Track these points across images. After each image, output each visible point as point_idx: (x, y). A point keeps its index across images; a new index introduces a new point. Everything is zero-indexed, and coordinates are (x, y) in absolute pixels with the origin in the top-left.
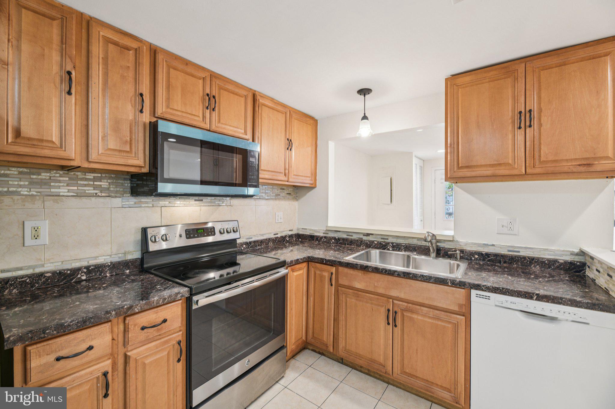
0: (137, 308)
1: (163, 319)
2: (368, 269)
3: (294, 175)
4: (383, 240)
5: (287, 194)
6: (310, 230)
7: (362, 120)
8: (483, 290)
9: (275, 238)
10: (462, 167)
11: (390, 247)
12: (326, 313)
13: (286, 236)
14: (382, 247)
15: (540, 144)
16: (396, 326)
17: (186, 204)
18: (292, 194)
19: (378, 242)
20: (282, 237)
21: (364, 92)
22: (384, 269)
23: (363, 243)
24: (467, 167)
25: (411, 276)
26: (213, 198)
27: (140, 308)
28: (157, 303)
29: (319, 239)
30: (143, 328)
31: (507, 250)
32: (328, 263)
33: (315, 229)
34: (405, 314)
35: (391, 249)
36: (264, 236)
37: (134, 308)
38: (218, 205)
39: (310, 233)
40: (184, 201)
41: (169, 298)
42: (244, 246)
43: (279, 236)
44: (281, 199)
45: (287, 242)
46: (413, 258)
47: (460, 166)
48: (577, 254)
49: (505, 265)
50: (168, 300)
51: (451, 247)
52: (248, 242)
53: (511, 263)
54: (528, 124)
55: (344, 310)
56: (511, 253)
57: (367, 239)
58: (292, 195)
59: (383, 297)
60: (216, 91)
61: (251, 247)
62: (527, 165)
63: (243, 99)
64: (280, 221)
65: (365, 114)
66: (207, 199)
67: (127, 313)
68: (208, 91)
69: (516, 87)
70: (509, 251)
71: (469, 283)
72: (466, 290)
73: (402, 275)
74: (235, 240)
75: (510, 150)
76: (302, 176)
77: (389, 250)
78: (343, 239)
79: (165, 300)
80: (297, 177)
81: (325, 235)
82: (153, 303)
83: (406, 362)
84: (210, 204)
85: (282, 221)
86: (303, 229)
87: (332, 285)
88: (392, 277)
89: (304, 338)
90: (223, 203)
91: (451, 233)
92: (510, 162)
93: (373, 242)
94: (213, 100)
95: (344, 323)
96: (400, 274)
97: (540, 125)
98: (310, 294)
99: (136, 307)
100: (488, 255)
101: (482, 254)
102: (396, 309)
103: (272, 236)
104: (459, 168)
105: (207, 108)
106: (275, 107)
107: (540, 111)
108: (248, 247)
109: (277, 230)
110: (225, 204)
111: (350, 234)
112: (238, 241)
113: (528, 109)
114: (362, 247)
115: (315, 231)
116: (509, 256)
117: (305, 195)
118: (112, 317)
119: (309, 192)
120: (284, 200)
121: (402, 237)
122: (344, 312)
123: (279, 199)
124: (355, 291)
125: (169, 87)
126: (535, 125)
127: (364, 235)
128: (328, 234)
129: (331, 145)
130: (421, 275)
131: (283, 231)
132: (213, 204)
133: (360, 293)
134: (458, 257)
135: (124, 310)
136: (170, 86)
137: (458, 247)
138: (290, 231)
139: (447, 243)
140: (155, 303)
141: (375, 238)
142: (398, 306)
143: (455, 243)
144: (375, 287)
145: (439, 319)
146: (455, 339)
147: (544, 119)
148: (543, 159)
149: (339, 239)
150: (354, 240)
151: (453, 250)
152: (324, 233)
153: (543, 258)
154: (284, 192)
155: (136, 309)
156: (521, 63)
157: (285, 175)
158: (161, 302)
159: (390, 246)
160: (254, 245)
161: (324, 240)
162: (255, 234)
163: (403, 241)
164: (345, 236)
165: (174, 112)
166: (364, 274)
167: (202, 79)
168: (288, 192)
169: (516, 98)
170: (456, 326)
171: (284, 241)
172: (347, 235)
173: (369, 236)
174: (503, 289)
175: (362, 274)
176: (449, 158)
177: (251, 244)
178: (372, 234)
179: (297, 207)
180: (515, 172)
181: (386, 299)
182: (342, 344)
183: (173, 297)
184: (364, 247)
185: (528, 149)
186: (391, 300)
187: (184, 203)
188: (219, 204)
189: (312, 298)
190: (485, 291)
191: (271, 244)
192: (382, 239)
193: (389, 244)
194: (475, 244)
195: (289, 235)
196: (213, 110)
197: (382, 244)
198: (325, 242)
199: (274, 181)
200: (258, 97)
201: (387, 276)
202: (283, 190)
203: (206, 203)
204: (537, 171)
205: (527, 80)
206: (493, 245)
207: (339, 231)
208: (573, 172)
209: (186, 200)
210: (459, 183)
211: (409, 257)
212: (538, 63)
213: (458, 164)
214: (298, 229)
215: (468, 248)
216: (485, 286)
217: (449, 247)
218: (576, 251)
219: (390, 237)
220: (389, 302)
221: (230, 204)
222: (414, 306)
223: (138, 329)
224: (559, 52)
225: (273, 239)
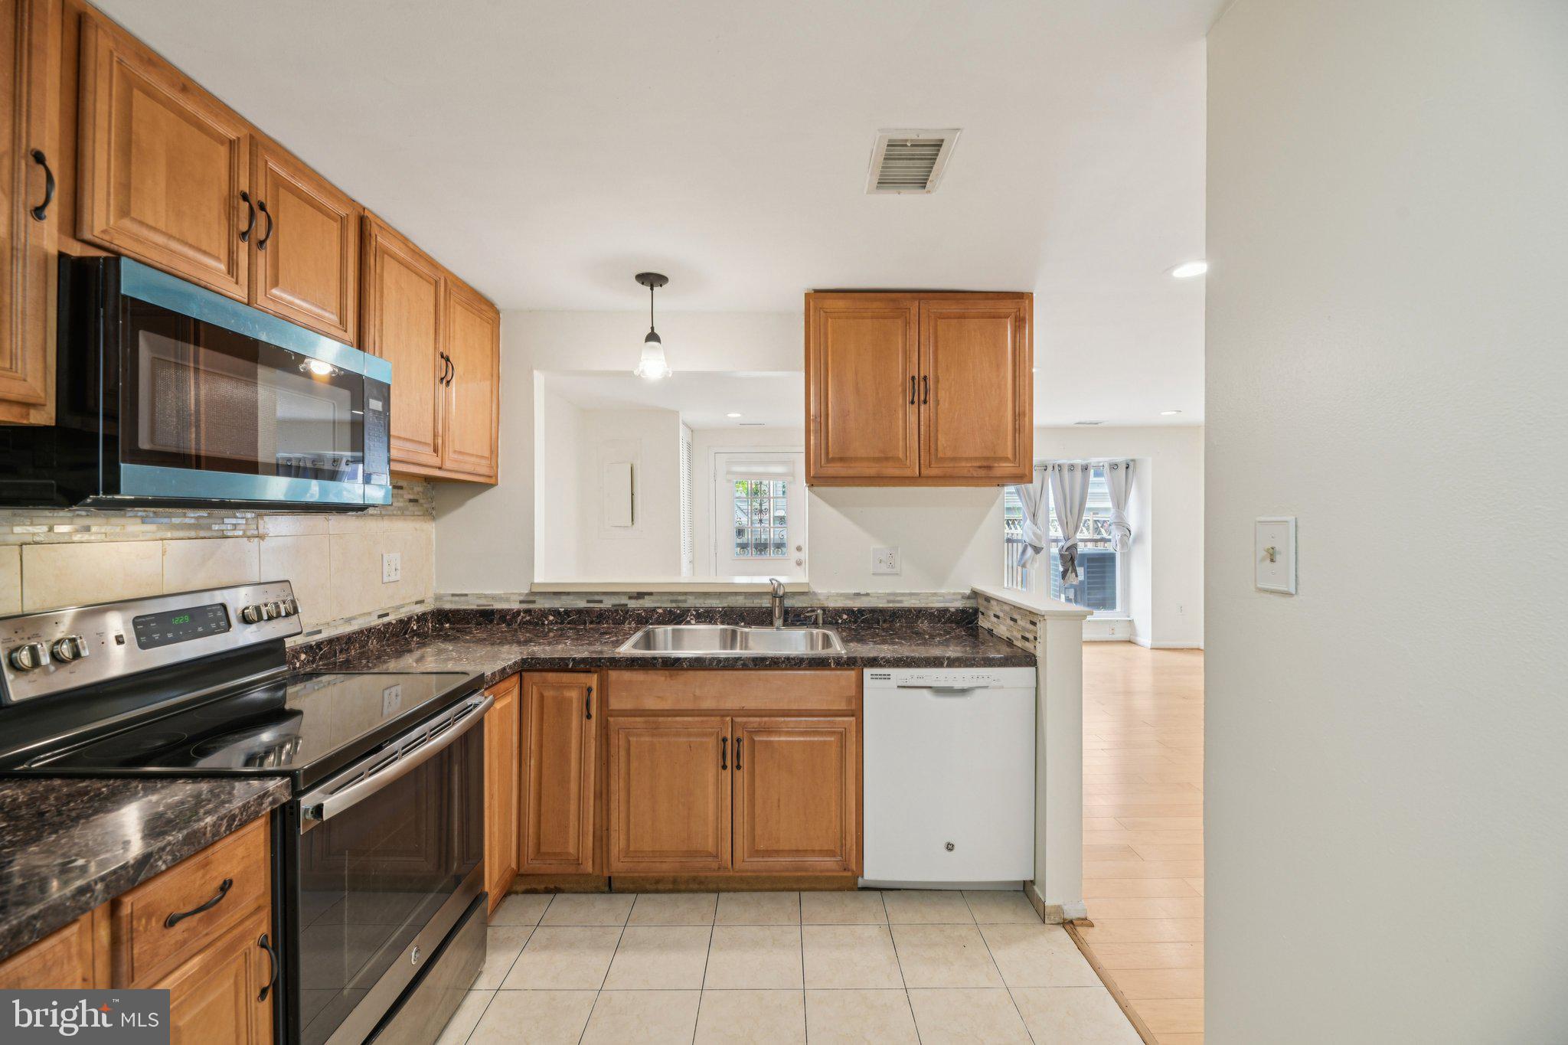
0: (164, 857)
1: (221, 882)
2: (681, 664)
3: (455, 452)
4: (674, 605)
5: (411, 501)
6: (479, 596)
7: (646, 341)
8: (881, 666)
9: (384, 625)
10: (833, 460)
11: (692, 617)
12: (573, 787)
13: (410, 619)
14: (674, 619)
15: (937, 431)
16: (739, 767)
17: (112, 533)
18: (421, 501)
19: (665, 610)
20: (401, 621)
21: (651, 280)
22: (714, 659)
23: (630, 616)
24: (841, 459)
25: (768, 663)
26: (203, 513)
27: (170, 858)
28: (213, 834)
29: (508, 617)
30: (171, 922)
31: (885, 601)
32: (582, 666)
33: (494, 592)
34: (757, 738)
35: (693, 622)
36: (353, 622)
37: (156, 861)
38: (220, 534)
39: (478, 606)
40: (107, 524)
41: (242, 814)
42: (303, 657)
43: (392, 618)
44: (394, 515)
45: (415, 633)
46: (742, 633)
47: (830, 456)
48: (969, 598)
49: (885, 626)
50: (240, 820)
51: (804, 605)
52: (314, 643)
53: (892, 621)
54: (922, 398)
55: (623, 765)
56: (891, 605)
57: (638, 606)
58: (421, 505)
59: (711, 716)
60: (266, 190)
61: (320, 659)
62: (922, 462)
63: (335, 227)
64: (393, 578)
65: (652, 328)
66: (185, 516)
67: (136, 880)
68: (244, 185)
69: (908, 336)
70: (889, 602)
71: (862, 658)
72: (856, 671)
73: (751, 665)
74: (280, 641)
75: (900, 437)
76: (472, 455)
77: (688, 623)
78: (579, 612)
79: (234, 821)
80: (461, 457)
81: (525, 606)
82: (205, 834)
83: (758, 831)
84: (193, 534)
85: (398, 577)
86: (453, 595)
87: (589, 716)
88: (730, 672)
89: (514, 865)
90: (235, 529)
91: (804, 579)
92: (901, 456)
93: (654, 610)
94: (261, 217)
95: (623, 795)
96: (747, 662)
97: (937, 402)
98: (526, 751)
99: (160, 858)
100: (861, 611)
101: (853, 611)
102: (739, 734)
103: (375, 622)
104: (829, 460)
105: (244, 235)
106: (414, 262)
107: (937, 381)
108: (314, 657)
109: (384, 605)
110: (241, 533)
111: (597, 598)
112: (289, 643)
113: (922, 375)
114: (627, 626)
115: (494, 598)
116: (891, 611)
117: (461, 503)
118: (96, 900)
119: (474, 496)
120: (403, 517)
121: (715, 594)
122: (623, 771)
123: (390, 515)
124: (650, 718)
125: (127, 148)
126: (931, 402)
127: (630, 598)
128: (533, 602)
129: (539, 379)
130: (785, 658)
131: (402, 606)
132: (202, 534)
133: (661, 719)
134: (820, 621)
135: (128, 872)
136: (133, 145)
137: (816, 604)
138: (417, 603)
139: (797, 597)
140: (209, 835)
141: (657, 602)
142: (744, 726)
143: (811, 596)
144: (696, 698)
145: (816, 731)
146: (841, 761)
147: (942, 394)
148: (940, 455)
149: (567, 613)
150: (608, 610)
151: (809, 609)
152: (521, 602)
153: (932, 608)
154: (402, 496)
155: (160, 863)
156: (914, 299)
157: (436, 450)
158: (223, 829)
159: (691, 615)
160: (329, 653)
161: (523, 618)
162: (329, 620)
163: (718, 602)
164: (582, 604)
165: (145, 233)
166: (671, 676)
167: (227, 145)
168: (412, 497)
169: (908, 353)
170: (842, 736)
171: (405, 633)
172: (588, 602)
173: (644, 598)
174: (907, 658)
175: (666, 677)
176: (812, 442)
177: (321, 649)
178: (650, 594)
179: (434, 536)
180: (908, 473)
181: (718, 718)
182: (617, 844)
183: (252, 808)
184: (633, 625)
185: (922, 437)
186: (728, 719)
187: (103, 530)
188: (223, 531)
189: (533, 762)
190: (884, 666)
191: (373, 644)
192: (672, 601)
193: (689, 611)
194: (842, 595)
195: (417, 616)
196: (261, 243)
197: (675, 613)
198: (529, 622)
199: (409, 466)
200: (375, 230)
201: (720, 672)
202: (400, 491)
203: (182, 529)
204: (934, 472)
205: (922, 329)
206: (867, 595)
207: (568, 594)
208: (972, 477)
209: (114, 520)
210: (818, 486)
211: (734, 632)
212: (936, 307)
213: (827, 453)
214: (438, 598)
215: (832, 604)
216: (884, 658)
217: (800, 605)
218: (968, 592)
219: (690, 597)
220: (723, 723)
221: (256, 532)
222: (773, 719)
223: (156, 924)
224: (959, 296)
225: (380, 629)
